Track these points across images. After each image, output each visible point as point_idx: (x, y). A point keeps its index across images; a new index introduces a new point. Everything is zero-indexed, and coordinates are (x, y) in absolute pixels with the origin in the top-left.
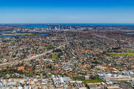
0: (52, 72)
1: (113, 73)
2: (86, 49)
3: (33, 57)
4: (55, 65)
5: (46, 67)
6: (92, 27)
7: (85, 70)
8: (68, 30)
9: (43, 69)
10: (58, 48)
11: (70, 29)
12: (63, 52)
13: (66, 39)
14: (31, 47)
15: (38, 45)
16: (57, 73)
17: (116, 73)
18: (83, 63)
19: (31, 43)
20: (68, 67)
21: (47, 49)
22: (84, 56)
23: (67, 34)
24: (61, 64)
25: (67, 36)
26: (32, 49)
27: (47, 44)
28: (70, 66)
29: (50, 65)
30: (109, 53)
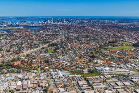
0: (50, 66)
1: (111, 67)
2: (82, 43)
3: (29, 52)
4: (52, 59)
5: (43, 62)
7: (83, 64)
8: (61, 23)
9: (40, 64)
10: (53, 42)
11: (63, 22)
12: (59, 46)
13: (60, 32)
14: (25, 41)
15: (32, 39)
16: (55, 68)
17: (114, 67)
18: (80, 58)
19: (24, 37)
20: (66, 61)
21: (42, 44)
22: (80, 50)
23: (61, 27)
24: (58, 58)
25: (61, 29)
26: (26, 43)
27: (41, 39)
28: (68, 60)
29: (47, 60)
30: (106, 47)
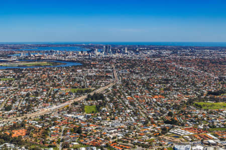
0: (82, 141)
1: (207, 144)
2: (154, 94)
3: (47, 110)
4: (88, 126)
5: (71, 131)
6: (170, 49)
7: (150, 136)
8: (120, 56)
9: (63, 135)
10: (98, 91)
11: (124, 53)
12: (108, 99)
13: (115, 72)
14: (43, 89)
15: (59, 85)
16: (90, 144)
17: (213, 145)
18: (145, 124)
19: (44, 81)
20: (116, 130)
21: (76, 94)
22: (148, 108)
23: (118, 63)
24: (101, 125)
25: (117, 67)
26: (45, 93)
27: (76, 85)
28: (120, 128)
29: (78, 127)
30: (201, 103)
